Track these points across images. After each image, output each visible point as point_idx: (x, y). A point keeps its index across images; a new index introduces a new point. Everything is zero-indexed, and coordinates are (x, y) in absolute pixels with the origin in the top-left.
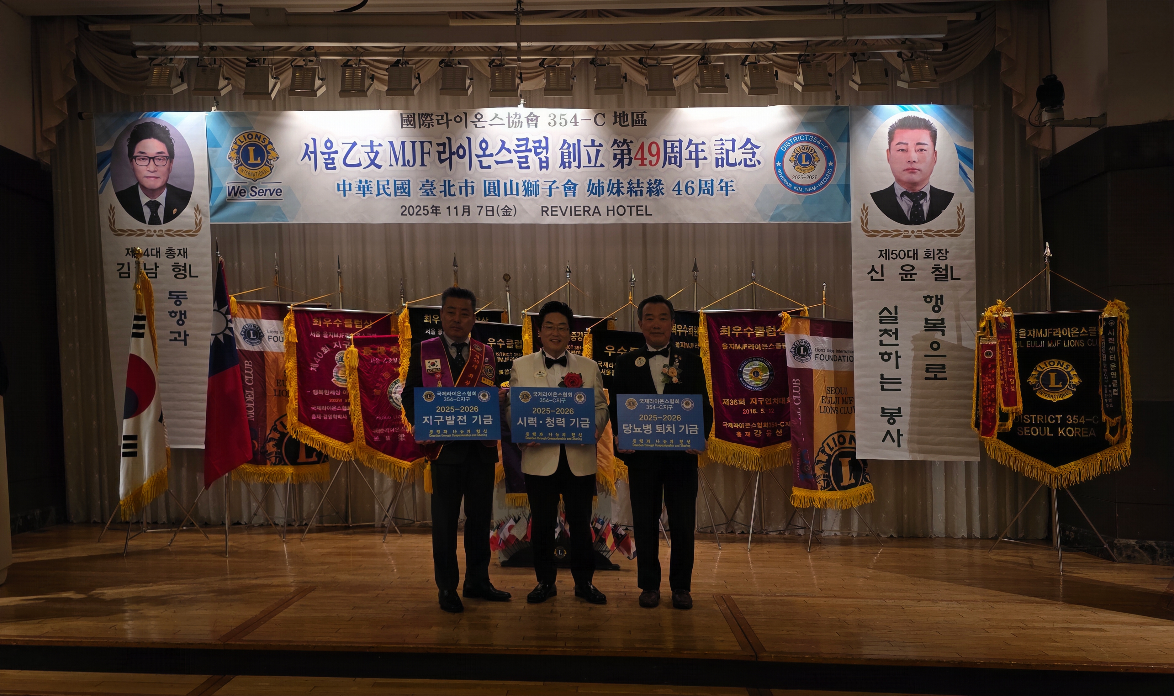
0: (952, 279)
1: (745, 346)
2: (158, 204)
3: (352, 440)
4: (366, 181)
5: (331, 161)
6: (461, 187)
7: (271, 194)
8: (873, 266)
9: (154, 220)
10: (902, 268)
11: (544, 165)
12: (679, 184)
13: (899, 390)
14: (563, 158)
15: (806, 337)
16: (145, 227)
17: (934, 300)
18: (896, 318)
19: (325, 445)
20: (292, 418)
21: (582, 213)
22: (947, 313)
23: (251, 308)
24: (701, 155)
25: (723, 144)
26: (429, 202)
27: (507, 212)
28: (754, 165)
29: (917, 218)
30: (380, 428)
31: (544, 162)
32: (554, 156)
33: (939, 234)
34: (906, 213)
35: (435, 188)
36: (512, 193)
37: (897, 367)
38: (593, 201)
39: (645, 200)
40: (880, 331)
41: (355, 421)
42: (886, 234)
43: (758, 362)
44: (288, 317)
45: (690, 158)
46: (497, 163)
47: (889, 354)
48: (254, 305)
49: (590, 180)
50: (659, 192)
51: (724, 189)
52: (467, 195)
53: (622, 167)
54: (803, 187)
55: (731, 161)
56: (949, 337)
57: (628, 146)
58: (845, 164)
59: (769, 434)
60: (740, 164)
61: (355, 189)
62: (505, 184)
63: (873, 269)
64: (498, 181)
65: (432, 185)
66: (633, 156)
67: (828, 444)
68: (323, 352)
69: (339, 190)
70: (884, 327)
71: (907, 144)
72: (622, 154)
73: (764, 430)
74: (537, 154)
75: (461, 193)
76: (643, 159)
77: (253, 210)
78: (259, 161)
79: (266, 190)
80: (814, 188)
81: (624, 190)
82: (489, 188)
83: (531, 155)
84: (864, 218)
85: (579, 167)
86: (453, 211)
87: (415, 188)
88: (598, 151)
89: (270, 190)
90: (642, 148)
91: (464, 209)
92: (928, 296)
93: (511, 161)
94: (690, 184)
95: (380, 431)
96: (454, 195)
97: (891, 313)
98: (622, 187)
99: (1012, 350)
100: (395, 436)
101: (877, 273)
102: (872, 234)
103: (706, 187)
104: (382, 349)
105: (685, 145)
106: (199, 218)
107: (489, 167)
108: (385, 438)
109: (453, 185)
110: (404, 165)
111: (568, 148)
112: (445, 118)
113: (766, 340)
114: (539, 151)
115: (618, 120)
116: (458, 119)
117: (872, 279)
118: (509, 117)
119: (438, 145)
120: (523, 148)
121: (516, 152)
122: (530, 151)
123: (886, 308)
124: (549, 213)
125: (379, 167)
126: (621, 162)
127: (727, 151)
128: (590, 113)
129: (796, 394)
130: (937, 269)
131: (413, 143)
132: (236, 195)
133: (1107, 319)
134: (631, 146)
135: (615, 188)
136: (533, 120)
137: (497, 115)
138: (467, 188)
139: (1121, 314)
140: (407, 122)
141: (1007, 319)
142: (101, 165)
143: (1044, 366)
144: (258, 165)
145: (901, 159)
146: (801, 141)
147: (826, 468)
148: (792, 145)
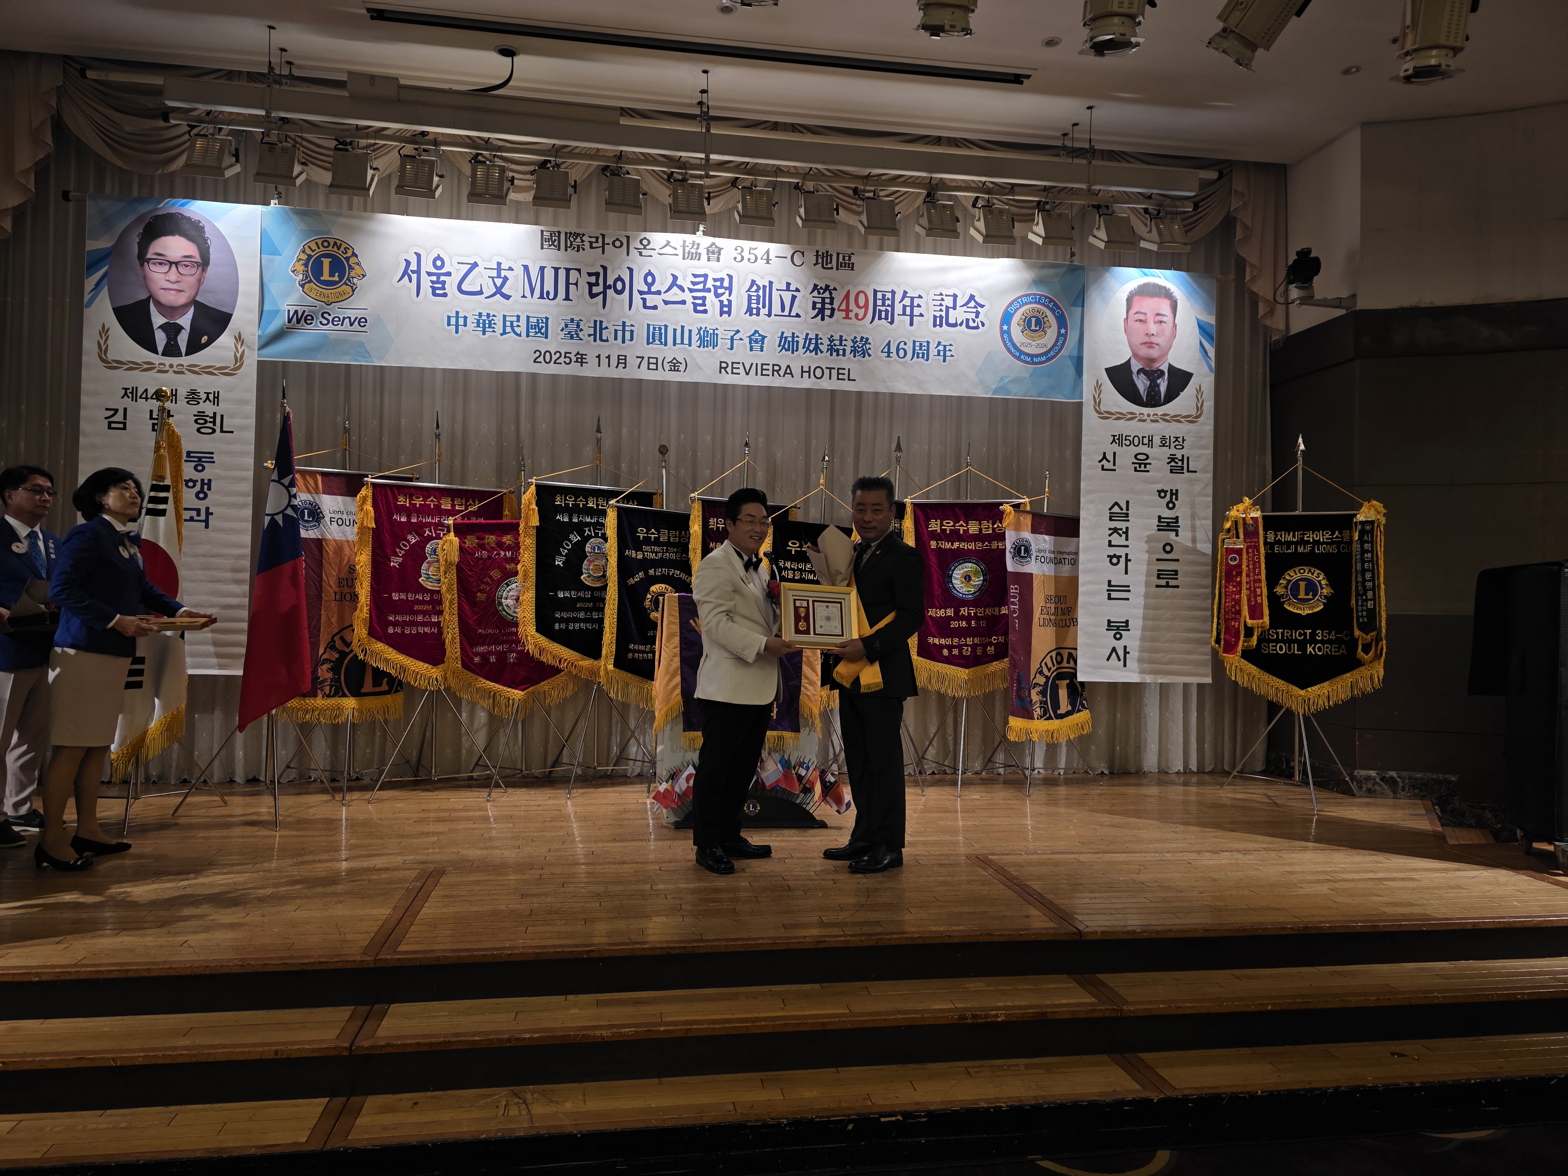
0: (1188, 471)
1: (956, 545)
2: (179, 328)
3: (444, 662)
4: (488, 315)
5: (440, 286)
6: (616, 331)
7: (351, 325)
8: (1105, 453)
9: (172, 350)
10: (1136, 457)
11: (726, 309)
12: (889, 344)
13: (1128, 599)
14: (750, 302)
15: (1027, 535)
16: (156, 359)
17: (1168, 494)
18: (1127, 515)
19: (403, 669)
20: (360, 631)
21: (770, 372)
22: (1182, 511)
23: (308, 478)
24: (917, 311)
25: (942, 300)
26: (573, 347)
27: (675, 366)
28: (977, 328)
29: (1153, 400)
30: (483, 644)
31: (726, 306)
32: (739, 299)
33: (1177, 419)
34: (1142, 392)
35: (581, 330)
36: (682, 343)
37: (1126, 573)
38: (784, 359)
39: (849, 361)
40: (1110, 529)
41: (450, 636)
42: (1120, 416)
43: (970, 565)
44: (363, 492)
45: (904, 314)
46: (666, 303)
47: (1119, 557)
48: (313, 474)
49: (783, 333)
50: (865, 353)
51: (942, 353)
52: (623, 342)
53: (823, 319)
54: (1032, 356)
55: (952, 321)
56: (1184, 538)
57: (831, 294)
58: (1078, 332)
59: (979, 652)
60: (961, 324)
61: (471, 325)
62: (675, 330)
63: (1104, 457)
64: (666, 326)
65: (578, 326)
66: (835, 306)
67: (1046, 664)
68: (409, 542)
69: (449, 324)
70: (1114, 524)
71: (1146, 314)
72: (823, 303)
73: (974, 647)
74: (717, 295)
75: (616, 339)
76: (848, 311)
77: (323, 345)
78: (336, 278)
79: (344, 318)
80: (1044, 359)
81: (824, 348)
82: (654, 334)
83: (710, 296)
84: (1096, 396)
85: (769, 315)
86: (604, 361)
87: (554, 328)
88: (794, 298)
89: (350, 318)
90: (847, 297)
91: (619, 359)
92: (1163, 491)
93: (683, 302)
94: (902, 345)
95: (481, 649)
96: (607, 341)
97: (1122, 509)
98: (822, 344)
99: (1259, 555)
100: (502, 656)
101: (1109, 461)
102: (1105, 416)
103: (921, 351)
104: (491, 539)
105: (898, 297)
106: (240, 351)
107: (655, 307)
108: (489, 659)
109: (606, 328)
110: (542, 297)
111: (757, 291)
112: (600, 240)
113: (979, 537)
114: (720, 291)
115: (820, 261)
116: (618, 244)
117: (1103, 469)
118: (684, 247)
119: (590, 274)
120: (701, 286)
121: (691, 291)
122: (709, 290)
123: (1116, 504)
124: (729, 370)
125: (507, 297)
126: (821, 312)
127: (947, 308)
128: (787, 250)
129: (1015, 603)
130: (1173, 460)
131: (556, 270)
132: (298, 322)
133: (1363, 523)
134: (834, 293)
135: (813, 345)
136: (715, 253)
137: (668, 242)
138: (625, 333)
139: (1378, 517)
140: (548, 242)
141: (1255, 520)
142: (92, 267)
143: (1293, 575)
144: (335, 283)
145: (1139, 331)
146: (1031, 302)
147: (1043, 693)
148: (1021, 306)
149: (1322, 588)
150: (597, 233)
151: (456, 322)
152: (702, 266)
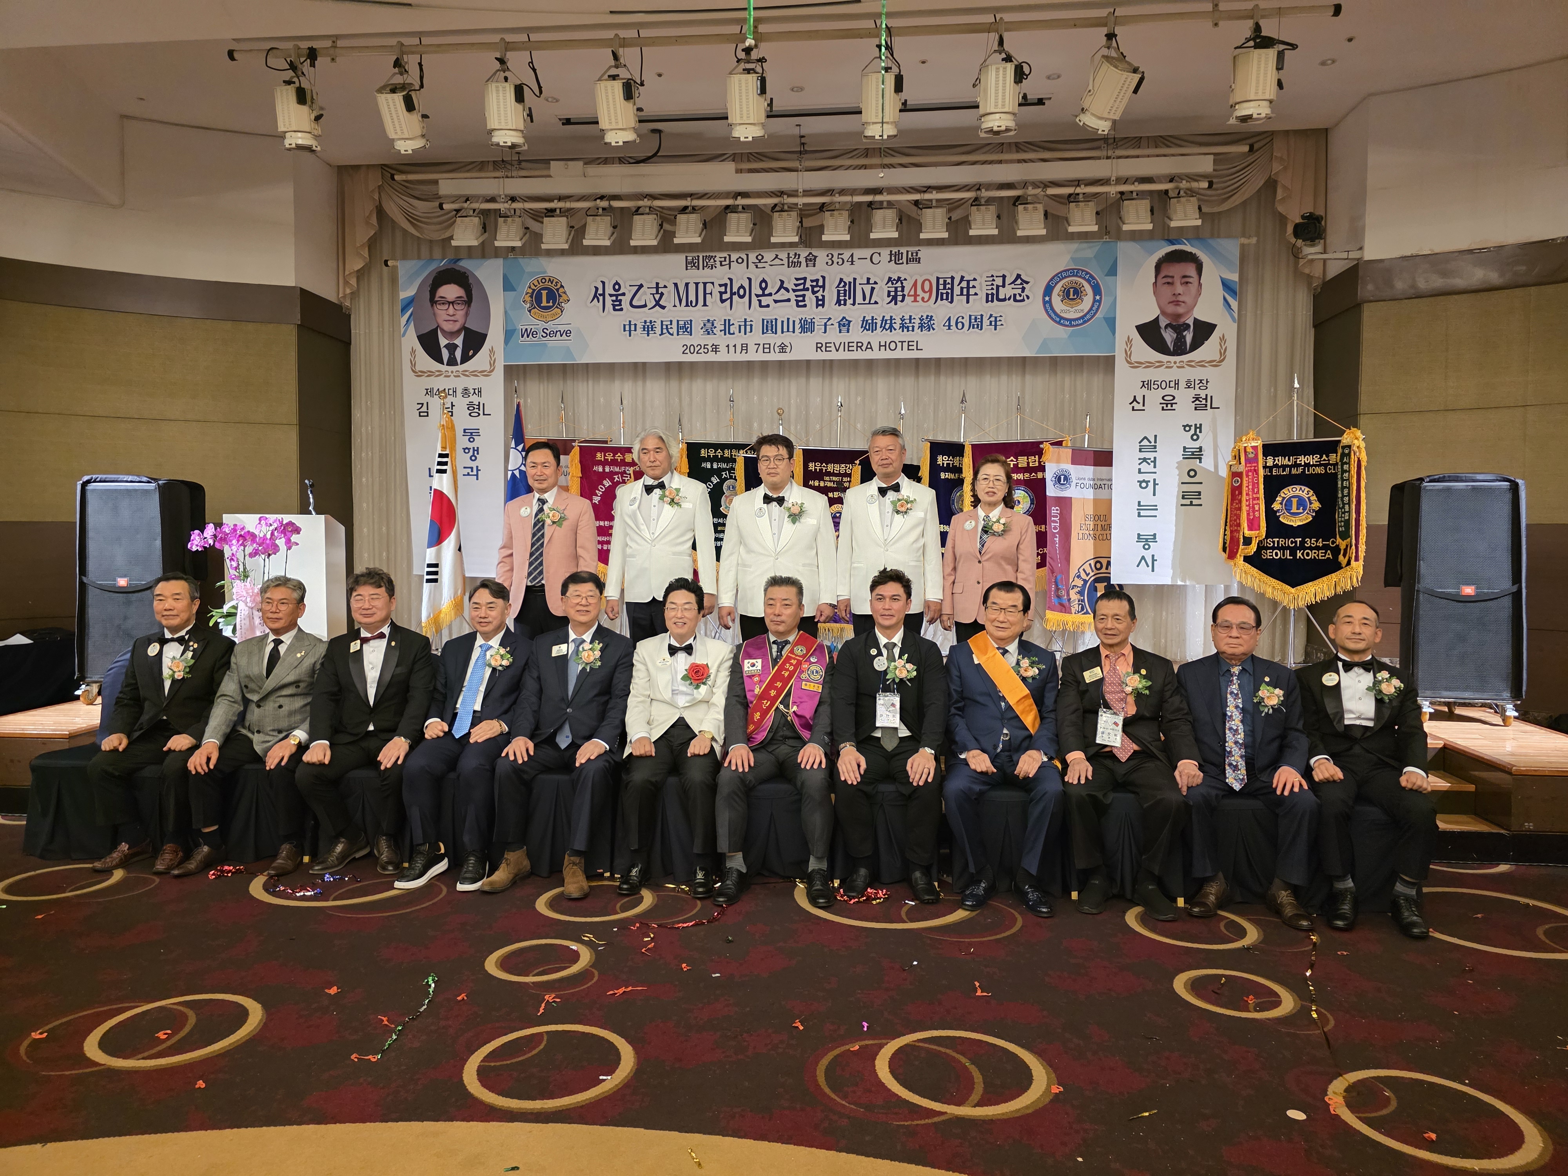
0: (1211, 408)
2: (456, 346)
4: (651, 322)
5: (618, 303)
6: (740, 326)
7: (561, 336)
8: (1134, 397)
9: (452, 362)
10: (1163, 398)
12: (949, 319)
13: (1156, 516)
14: (838, 296)
15: (1067, 466)
16: (444, 368)
17: (1193, 428)
18: (1155, 447)
21: (855, 348)
22: (1205, 441)
24: (972, 291)
25: (993, 280)
26: (709, 340)
27: (783, 348)
28: (1023, 300)
29: (1180, 349)
31: (820, 300)
32: (830, 294)
33: (1201, 364)
34: (1169, 344)
35: (715, 327)
37: (1155, 495)
38: (866, 337)
39: (917, 335)
40: (1140, 459)
42: (1149, 365)
43: (1019, 492)
44: (575, 451)
45: (962, 294)
46: (776, 301)
47: (1147, 482)
49: (864, 317)
50: (930, 328)
51: (993, 323)
52: (745, 333)
53: (896, 304)
54: (1071, 320)
55: (1001, 296)
56: (1207, 463)
57: (902, 283)
58: (1111, 297)
60: (1009, 299)
61: (639, 330)
62: (783, 322)
63: (1135, 400)
64: (776, 319)
65: (713, 325)
66: (906, 293)
67: (1084, 570)
68: (605, 486)
69: (625, 330)
70: (1143, 455)
71: (1173, 277)
72: (896, 291)
74: (814, 293)
75: (740, 332)
76: (916, 295)
77: (545, 351)
78: (551, 304)
79: (557, 332)
80: (1081, 322)
81: (897, 326)
82: (767, 326)
83: (808, 294)
84: (1128, 350)
85: (854, 304)
86: (732, 349)
87: (696, 327)
88: (873, 289)
89: (560, 331)
90: (915, 284)
91: (743, 347)
92: (1187, 425)
93: (789, 300)
94: (960, 320)
96: (734, 334)
97: (1150, 442)
98: (895, 323)
99: (1258, 477)
101: (1139, 403)
102: (1136, 365)
103: (976, 323)
105: (956, 282)
106: (493, 359)
107: (768, 306)
109: (733, 324)
110: (687, 305)
111: (844, 286)
112: (727, 259)
113: (1028, 469)
114: (816, 289)
115: (893, 258)
116: (740, 261)
117: (1133, 409)
118: (789, 258)
119: (720, 285)
120: (801, 287)
121: (794, 291)
122: (807, 289)
123: (1145, 438)
124: (823, 348)
125: (663, 307)
126: (895, 298)
127: (998, 287)
128: (866, 252)
129: (1055, 522)
130: (1197, 399)
131: (697, 284)
132: (528, 336)
133: (1344, 447)
134: (905, 283)
135: (888, 325)
136: (811, 260)
137: (777, 256)
138: (746, 327)
139: (1356, 442)
140: (691, 264)
141: (1255, 448)
142: (404, 310)
143: (1288, 492)
144: (550, 307)
145: (1167, 291)
146: (1069, 276)
147: (1081, 593)
148: (1061, 280)
149: (1311, 503)
150: (725, 255)
151: (629, 328)
152: (804, 271)
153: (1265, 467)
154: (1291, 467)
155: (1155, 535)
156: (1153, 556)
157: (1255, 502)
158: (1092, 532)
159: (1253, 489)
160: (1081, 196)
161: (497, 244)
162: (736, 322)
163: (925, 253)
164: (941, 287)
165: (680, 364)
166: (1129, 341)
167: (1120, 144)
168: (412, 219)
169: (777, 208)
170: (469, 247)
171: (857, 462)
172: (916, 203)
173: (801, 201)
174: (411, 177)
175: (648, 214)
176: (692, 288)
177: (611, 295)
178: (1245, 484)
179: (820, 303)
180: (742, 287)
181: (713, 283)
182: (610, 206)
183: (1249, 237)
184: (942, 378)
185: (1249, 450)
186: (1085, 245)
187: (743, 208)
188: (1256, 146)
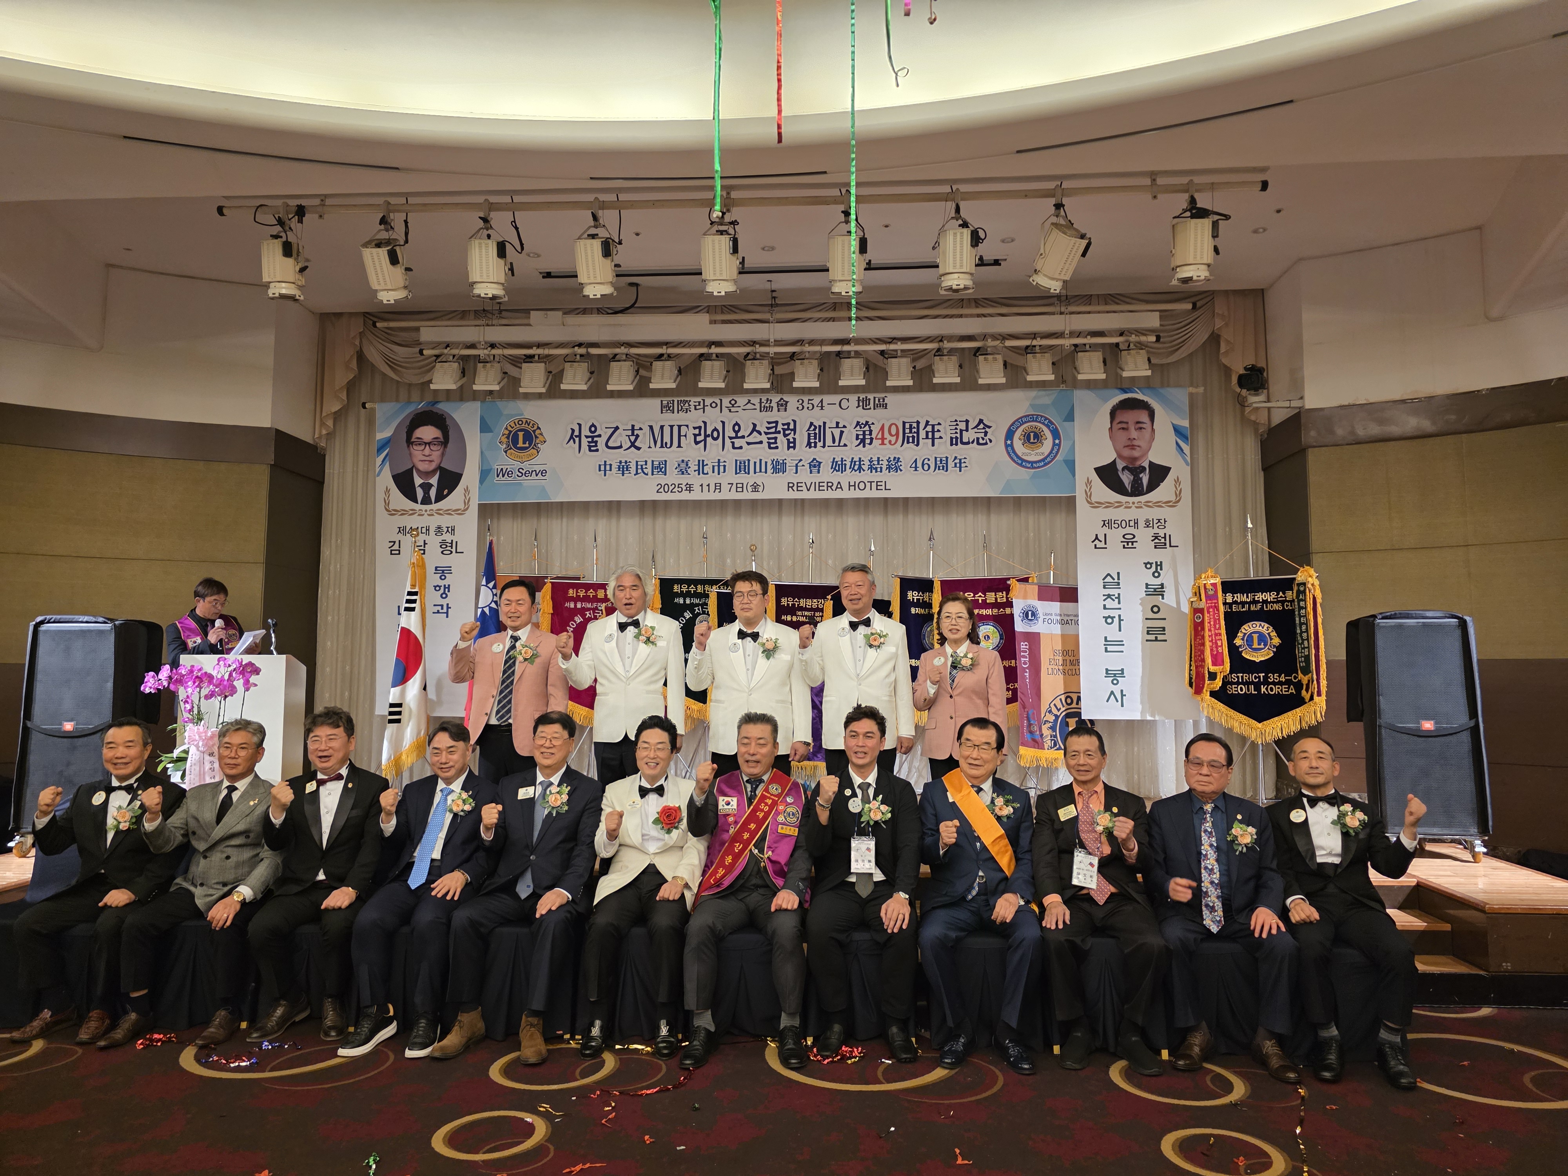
0: (1171, 546)
2: (431, 485)
4: (626, 462)
5: (593, 445)
6: (713, 466)
7: (537, 475)
8: (1096, 535)
9: (426, 501)
10: (1124, 537)
12: (916, 461)
13: (1122, 651)
14: (809, 439)
15: (1034, 602)
16: (418, 507)
17: (1154, 565)
18: (1118, 584)
21: (825, 488)
22: (1166, 577)
24: (937, 435)
25: (957, 425)
26: (683, 480)
27: (755, 488)
28: (986, 444)
29: (1137, 490)
31: (792, 443)
32: (801, 437)
33: (1158, 505)
34: (1127, 485)
35: (689, 467)
36: (760, 471)
37: (1120, 630)
38: (836, 477)
39: (884, 476)
40: (1104, 595)
42: (1109, 505)
43: (988, 627)
44: (547, 588)
45: (927, 438)
46: (749, 444)
47: (1113, 618)
49: (834, 459)
50: (897, 469)
51: (958, 465)
52: (719, 474)
53: (864, 446)
54: (1032, 463)
55: (965, 440)
56: (1170, 599)
57: (870, 427)
58: (1070, 441)
60: (973, 442)
61: (614, 470)
62: (755, 463)
63: (1097, 538)
64: (749, 460)
65: (687, 465)
66: (874, 436)
67: (1055, 705)
68: (576, 622)
69: (600, 470)
70: (1107, 592)
71: (1127, 423)
72: (864, 434)
74: (785, 435)
75: (713, 472)
76: (883, 439)
77: (520, 490)
78: (527, 445)
79: (532, 471)
80: (1042, 464)
81: (865, 467)
82: (740, 466)
83: (780, 437)
84: (1088, 491)
85: (824, 446)
86: (705, 488)
87: (670, 467)
88: (842, 432)
89: (536, 471)
90: (882, 428)
91: (716, 486)
92: (1148, 563)
93: (761, 442)
94: (926, 461)
96: (707, 474)
97: (1113, 579)
98: (864, 464)
99: (1219, 613)
101: (1101, 541)
102: (1096, 506)
103: (942, 465)
105: (922, 426)
106: (468, 498)
107: (741, 448)
109: (707, 465)
110: (662, 447)
111: (814, 430)
112: (702, 404)
113: (996, 605)
114: (787, 432)
115: (861, 404)
116: (714, 405)
117: (1096, 547)
118: (761, 403)
119: (695, 428)
120: (773, 430)
121: (766, 433)
122: (779, 432)
123: (1109, 575)
124: (795, 488)
125: (638, 449)
126: (863, 441)
127: (961, 431)
128: (836, 398)
129: (1024, 657)
130: (1156, 538)
131: (672, 427)
132: (503, 476)
133: (1299, 585)
134: (872, 427)
135: (857, 466)
136: (783, 405)
137: (749, 401)
138: (720, 467)
139: (1310, 579)
140: (666, 408)
141: (1214, 585)
142: (380, 450)
143: (1248, 628)
144: (526, 448)
145: (1122, 437)
146: (1029, 421)
147: (1053, 728)
148: (1021, 425)
149: (1271, 639)
150: (699, 399)
151: (605, 468)
152: (774, 415)
153: (1225, 604)
154: (1249, 603)
155: (1122, 670)
156: (1122, 691)
157: (1218, 638)
158: (1061, 668)
159: (1215, 625)
160: (1037, 348)
161: (475, 387)
162: (710, 462)
163: (890, 399)
164: (907, 431)
165: (654, 502)
166: (1089, 482)
167: (1072, 301)
168: (392, 364)
169: (750, 357)
170: (448, 390)
171: (829, 597)
172: (882, 353)
173: (772, 350)
174: (392, 324)
175: (625, 361)
176: (667, 430)
177: (587, 437)
178: (1206, 618)
179: (792, 445)
180: (715, 429)
181: (687, 426)
182: (588, 353)
183: (1197, 387)
184: (910, 517)
185: (1209, 587)
186: (1043, 393)
187: (717, 356)
188: (1199, 304)
